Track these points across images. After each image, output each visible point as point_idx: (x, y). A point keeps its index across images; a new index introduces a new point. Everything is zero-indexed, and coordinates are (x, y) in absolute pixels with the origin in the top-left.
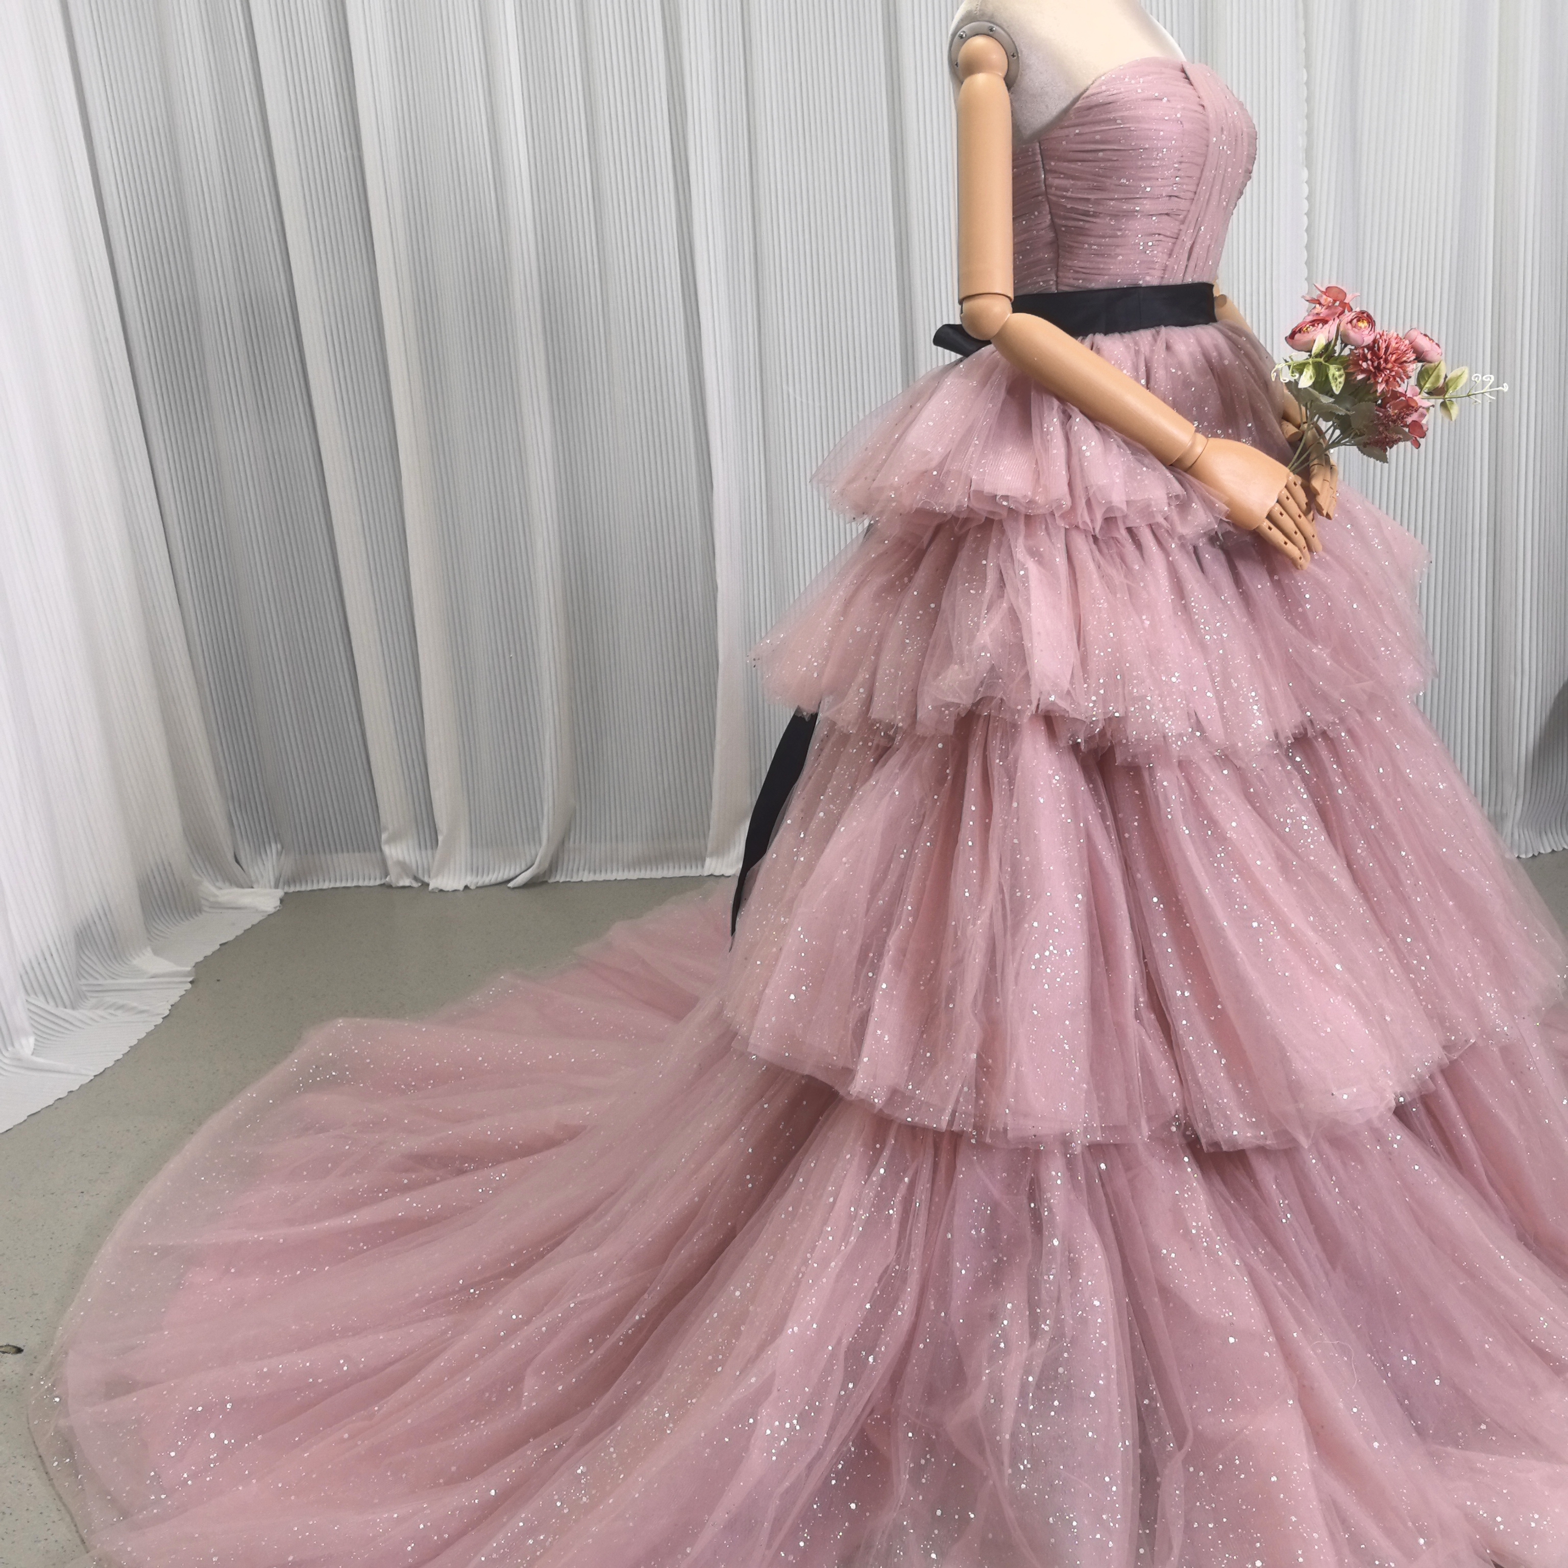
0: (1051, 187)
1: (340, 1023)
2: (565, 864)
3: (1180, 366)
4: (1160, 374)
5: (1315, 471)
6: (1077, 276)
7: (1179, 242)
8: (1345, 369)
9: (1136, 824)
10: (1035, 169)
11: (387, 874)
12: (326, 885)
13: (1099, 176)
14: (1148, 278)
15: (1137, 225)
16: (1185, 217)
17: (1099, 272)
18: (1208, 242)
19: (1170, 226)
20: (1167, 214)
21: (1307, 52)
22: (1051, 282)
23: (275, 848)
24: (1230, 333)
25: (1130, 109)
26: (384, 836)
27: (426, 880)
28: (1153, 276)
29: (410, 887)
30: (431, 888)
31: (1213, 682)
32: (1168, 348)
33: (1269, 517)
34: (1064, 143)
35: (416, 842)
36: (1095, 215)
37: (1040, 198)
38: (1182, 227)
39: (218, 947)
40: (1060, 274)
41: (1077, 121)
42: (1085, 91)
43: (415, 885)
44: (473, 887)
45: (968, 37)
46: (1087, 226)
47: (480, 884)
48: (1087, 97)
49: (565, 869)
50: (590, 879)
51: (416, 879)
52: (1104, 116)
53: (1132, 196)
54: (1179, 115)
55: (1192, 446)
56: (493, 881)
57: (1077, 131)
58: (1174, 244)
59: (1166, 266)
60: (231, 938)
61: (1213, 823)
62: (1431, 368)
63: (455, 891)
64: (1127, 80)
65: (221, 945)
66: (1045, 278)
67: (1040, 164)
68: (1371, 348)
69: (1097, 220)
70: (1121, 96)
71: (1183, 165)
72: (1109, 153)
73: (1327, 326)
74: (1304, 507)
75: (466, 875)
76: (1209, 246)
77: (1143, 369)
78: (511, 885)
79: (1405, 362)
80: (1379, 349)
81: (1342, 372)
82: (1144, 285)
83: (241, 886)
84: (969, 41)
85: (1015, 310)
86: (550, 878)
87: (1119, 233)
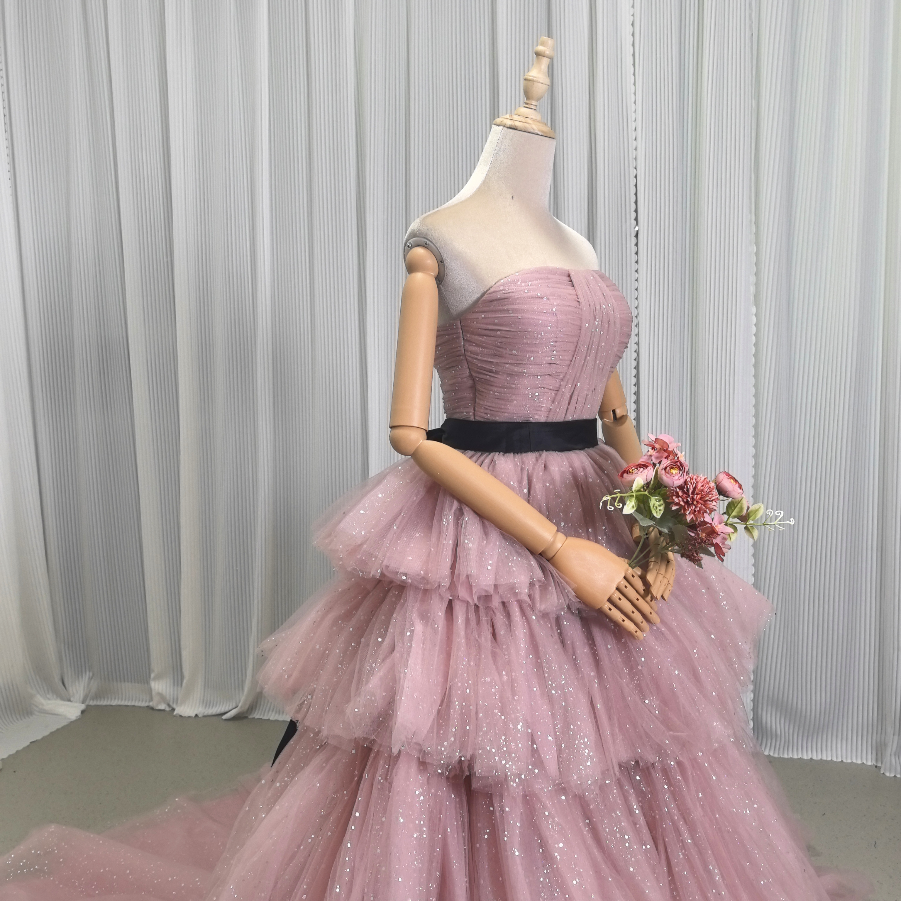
0: (468, 351)
1: (53, 828)
2: (262, 706)
3: (552, 482)
4: (538, 486)
5: (651, 567)
6: (486, 411)
7: (560, 393)
8: (664, 500)
9: (486, 836)
10: (458, 338)
11: (151, 699)
12: (114, 703)
13: (498, 347)
14: (537, 417)
15: (525, 381)
16: (564, 377)
17: (499, 410)
18: (586, 393)
19: (552, 383)
20: (549, 375)
21: (757, 234)
22: (471, 414)
23: (88, 674)
24: (598, 458)
25: (518, 304)
26: (152, 675)
27: (174, 706)
28: (540, 416)
29: (164, 710)
30: (175, 713)
31: (555, 726)
32: (546, 467)
33: (610, 600)
34: (475, 322)
35: (172, 681)
36: (496, 373)
37: (462, 357)
38: (562, 383)
39: (28, 743)
40: (476, 409)
41: (484, 309)
42: (487, 291)
43: (168, 709)
44: (200, 716)
45: (412, 247)
46: (492, 379)
47: (205, 714)
48: (490, 293)
49: (261, 708)
50: (275, 718)
51: (169, 705)
52: (501, 308)
53: (521, 362)
54: (554, 310)
55: (554, 542)
56: (214, 713)
57: (483, 316)
58: (556, 394)
59: (550, 409)
60: (39, 737)
61: (543, 844)
62: (736, 502)
63: (189, 717)
64: (519, 283)
65: (31, 743)
66: (467, 410)
67: (461, 335)
68: (681, 487)
69: (498, 376)
70: (513, 294)
71: (557, 344)
72: (504, 332)
73: (646, 471)
74: (642, 592)
75: (199, 705)
76: (587, 395)
77: (525, 482)
78: (224, 717)
79: (707, 500)
80: (688, 490)
81: (662, 502)
82: (534, 421)
83: (63, 699)
84: (413, 249)
85: (428, 439)
86: (250, 714)
87: (513, 386)
